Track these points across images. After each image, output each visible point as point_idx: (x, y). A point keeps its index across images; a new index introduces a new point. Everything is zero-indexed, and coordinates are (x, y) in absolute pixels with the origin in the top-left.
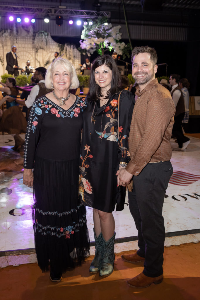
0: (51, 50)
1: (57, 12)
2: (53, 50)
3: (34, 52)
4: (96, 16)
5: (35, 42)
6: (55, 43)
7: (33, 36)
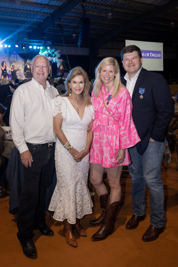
0: (19, 63)
1: (23, 41)
2: (20, 63)
3: (9, 64)
4: (43, 44)
5: (11, 58)
6: (21, 59)
7: (9, 55)
